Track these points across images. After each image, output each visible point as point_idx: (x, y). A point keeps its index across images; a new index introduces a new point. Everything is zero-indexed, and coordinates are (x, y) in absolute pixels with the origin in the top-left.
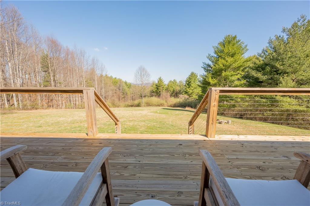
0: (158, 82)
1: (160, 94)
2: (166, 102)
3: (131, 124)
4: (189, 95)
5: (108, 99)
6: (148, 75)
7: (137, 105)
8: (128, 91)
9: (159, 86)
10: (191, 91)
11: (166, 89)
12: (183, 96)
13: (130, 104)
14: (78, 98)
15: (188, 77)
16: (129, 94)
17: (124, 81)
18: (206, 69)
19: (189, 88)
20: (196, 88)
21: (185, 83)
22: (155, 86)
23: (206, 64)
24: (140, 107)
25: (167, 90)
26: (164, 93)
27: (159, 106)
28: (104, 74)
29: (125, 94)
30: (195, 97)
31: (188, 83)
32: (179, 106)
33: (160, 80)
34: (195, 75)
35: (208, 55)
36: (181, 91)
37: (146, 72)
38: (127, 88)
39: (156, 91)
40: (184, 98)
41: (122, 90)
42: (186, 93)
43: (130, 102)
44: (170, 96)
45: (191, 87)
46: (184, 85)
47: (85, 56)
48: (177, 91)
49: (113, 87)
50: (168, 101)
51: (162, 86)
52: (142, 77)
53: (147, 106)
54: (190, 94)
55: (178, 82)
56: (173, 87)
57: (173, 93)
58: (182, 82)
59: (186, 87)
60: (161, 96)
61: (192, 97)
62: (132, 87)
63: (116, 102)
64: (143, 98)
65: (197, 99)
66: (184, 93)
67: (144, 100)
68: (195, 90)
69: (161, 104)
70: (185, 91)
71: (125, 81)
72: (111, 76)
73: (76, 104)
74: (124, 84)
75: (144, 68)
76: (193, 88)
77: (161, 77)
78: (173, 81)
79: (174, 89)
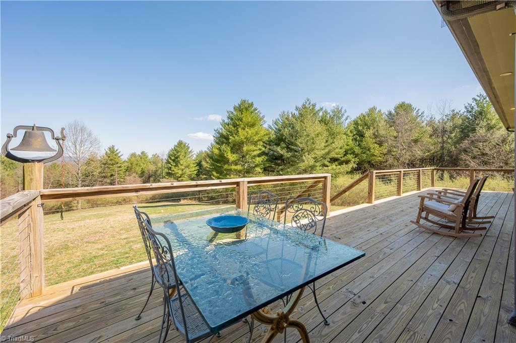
1: (114, 180)
10: (180, 172)
11: (126, 171)
15: (173, 148)
19: (177, 168)
20: (187, 167)
21: (166, 158)
31: (173, 158)
33: (113, 153)
34: (184, 146)
42: (172, 175)
45: (179, 165)
46: (166, 161)
48: (150, 172)
51: (117, 163)
54: (179, 178)
55: (150, 156)
56: (142, 165)
57: (142, 177)
58: (159, 156)
59: (171, 166)
68: (187, 170)
69: (125, 200)
75: (83, 127)
76: (183, 167)
77: (113, 146)
78: (140, 154)
79: (142, 169)
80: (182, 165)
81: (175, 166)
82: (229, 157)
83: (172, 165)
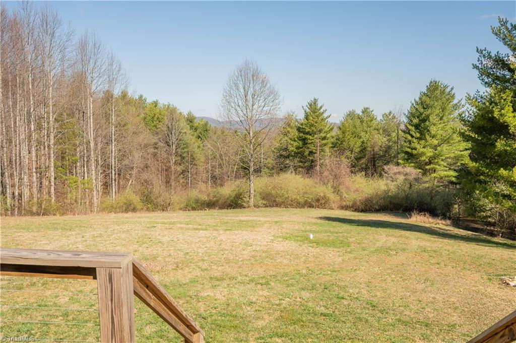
0: (307, 118)
1: (312, 161)
2: (336, 190)
3: (220, 294)
4: (420, 166)
5: (128, 180)
6: (273, 95)
7: (229, 202)
8: (196, 150)
9: (308, 133)
10: (429, 152)
11: (334, 145)
12: (400, 169)
13: (204, 198)
14: (30, 176)
15: (417, 99)
16: (203, 159)
17: (185, 113)
18: (488, 75)
19: (423, 142)
20: (447, 140)
21: (405, 120)
22: (294, 133)
23: (490, 57)
24: (242, 210)
25: (339, 146)
26: (327, 159)
27: (311, 206)
28: (117, 92)
29: (188, 158)
30: (444, 172)
31: (416, 121)
32: (382, 209)
33: (314, 109)
34: (443, 92)
35: (497, 25)
36: (393, 152)
37: (264, 83)
38: (194, 139)
39: (298, 148)
40: (401, 178)
41: (178, 147)
42: (410, 157)
43: (202, 191)
44: (348, 170)
45: (427, 137)
46: (403, 127)
47: (57, 34)
48: (376, 149)
49: (146, 137)
50: (343, 190)
51: (320, 131)
52: (250, 104)
53: (266, 206)
54: (426, 164)
55: (379, 118)
56: (363, 134)
57: (360, 158)
58: (394, 117)
59: (409, 138)
60: (318, 168)
61: (433, 175)
62: (211, 134)
63: (156, 191)
64: (252, 178)
65: (452, 183)
66: (404, 159)
67: (257, 184)
68: (445, 147)
69: (318, 200)
70: (406, 153)
71: (190, 114)
72: (141, 96)
73: (20, 195)
74: (183, 124)
75: (257, 70)
76: (436, 142)
77: (316, 100)
78: (361, 114)
79: (363, 142)
80: (433, 137)
81: (420, 139)
82: (506, 119)
83: (412, 137)
